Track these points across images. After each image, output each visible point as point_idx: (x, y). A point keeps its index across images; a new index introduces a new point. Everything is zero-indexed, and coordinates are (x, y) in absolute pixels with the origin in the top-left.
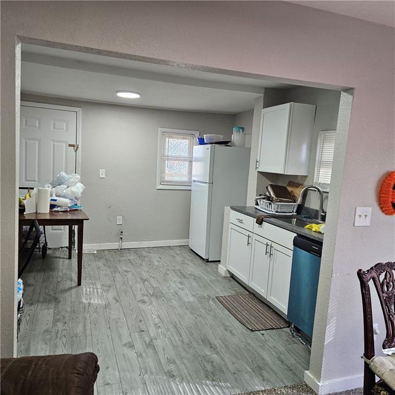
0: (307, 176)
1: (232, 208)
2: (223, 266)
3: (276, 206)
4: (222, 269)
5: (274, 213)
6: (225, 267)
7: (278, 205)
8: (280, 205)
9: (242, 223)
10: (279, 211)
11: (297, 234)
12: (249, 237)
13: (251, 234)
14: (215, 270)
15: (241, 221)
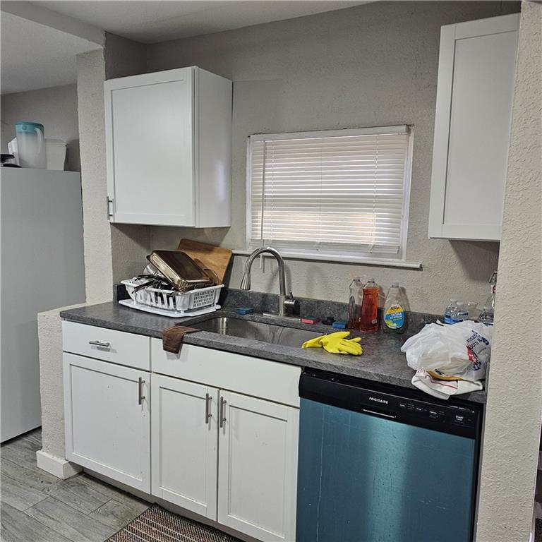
0: (230, 227)
1: (65, 316)
2: (54, 453)
3: (187, 299)
4: (51, 461)
5: (182, 314)
6: (64, 457)
7: (191, 295)
8: (193, 297)
9: (109, 350)
10: (192, 308)
11: (302, 367)
12: (141, 382)
13: (145, 376)
14: (28, 466)
15: (105, 347)
